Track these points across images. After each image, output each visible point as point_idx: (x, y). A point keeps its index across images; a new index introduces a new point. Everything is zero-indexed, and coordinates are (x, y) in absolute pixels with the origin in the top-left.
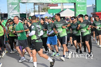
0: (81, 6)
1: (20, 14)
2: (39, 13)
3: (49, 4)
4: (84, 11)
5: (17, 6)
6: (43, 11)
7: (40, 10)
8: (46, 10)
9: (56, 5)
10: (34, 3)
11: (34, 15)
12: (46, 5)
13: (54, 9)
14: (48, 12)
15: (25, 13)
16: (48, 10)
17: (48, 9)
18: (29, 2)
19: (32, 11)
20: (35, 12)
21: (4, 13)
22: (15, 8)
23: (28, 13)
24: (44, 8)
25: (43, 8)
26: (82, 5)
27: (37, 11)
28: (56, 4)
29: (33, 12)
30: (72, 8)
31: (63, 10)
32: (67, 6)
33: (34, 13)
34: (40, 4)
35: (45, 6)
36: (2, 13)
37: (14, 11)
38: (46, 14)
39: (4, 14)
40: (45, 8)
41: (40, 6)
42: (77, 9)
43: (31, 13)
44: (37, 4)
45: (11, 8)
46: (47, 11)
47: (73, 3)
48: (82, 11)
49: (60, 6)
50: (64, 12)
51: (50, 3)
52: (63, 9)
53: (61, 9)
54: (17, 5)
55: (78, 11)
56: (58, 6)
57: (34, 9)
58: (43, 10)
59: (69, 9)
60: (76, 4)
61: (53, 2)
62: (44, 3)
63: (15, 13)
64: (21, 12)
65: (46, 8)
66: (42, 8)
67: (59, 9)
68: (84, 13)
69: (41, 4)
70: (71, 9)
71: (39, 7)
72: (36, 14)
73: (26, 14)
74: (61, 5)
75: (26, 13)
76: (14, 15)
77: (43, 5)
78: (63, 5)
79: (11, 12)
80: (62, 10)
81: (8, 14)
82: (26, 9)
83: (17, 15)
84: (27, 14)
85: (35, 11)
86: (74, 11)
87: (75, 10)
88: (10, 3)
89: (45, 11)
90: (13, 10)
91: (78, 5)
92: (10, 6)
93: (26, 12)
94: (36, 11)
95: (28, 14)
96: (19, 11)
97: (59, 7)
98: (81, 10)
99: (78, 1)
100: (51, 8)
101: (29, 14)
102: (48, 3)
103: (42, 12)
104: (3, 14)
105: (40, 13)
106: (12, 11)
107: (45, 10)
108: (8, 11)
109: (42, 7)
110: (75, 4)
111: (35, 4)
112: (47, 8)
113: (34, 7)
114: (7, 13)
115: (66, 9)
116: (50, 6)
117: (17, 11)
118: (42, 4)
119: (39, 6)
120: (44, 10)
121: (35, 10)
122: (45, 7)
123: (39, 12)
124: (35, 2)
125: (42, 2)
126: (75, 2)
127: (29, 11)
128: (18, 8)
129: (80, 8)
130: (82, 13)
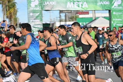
0: (117, 14)
2: (65, 22)
4: (121, 20)
5: (39, 14)
7: (67, 19)
9: (87, 13)
12: (75, 13)
13: (84, 18)
15: (49, 23)
16: (77, 19)
17: (77, 17)
18: (54, 9)
19: (58, 21)
20: (61, 21)
22: (37, 17)
24: (72, 17)
26: (119, 13)
27: (63, 21)
30: (107, 17)
31: (95, 19)
32: (100, 14)
33: (59, 23)
34: (66, 11)
35: (73, 14)
36: (21, 23)
37: (36, 21)
40: (73, 17)
41: (67, 14)
42: (112, 17)
43: (55, 23)
44: (64, 12)
45: (32, 16)
48: (119, 20)
49: (92, 14)
51: (79, 11)
52: (95, 17)
54: (40, 13)
55: (114, 19)
56: (89, 14)
57: (60, 17)
58: (71, 18)
59: (102, 17)
60: (111, 12)
61: (83, 9)
62: (71, 11)
63: (37, 23)
64: (45, 22)
65: (74, 17)
67: (91, 18)
68: (122, 23)
70: (105, 17)
71: (66, 16)
72: (62, 23)
76: (35, 25)
77: (71, 12)
78: (95, 13)
79: (32, 22)
83: (40, 25)
86: (109, 20)
87: (110, 19)
88: (31, 11)
90: (35, 19)
91: (114, 13)
92: (31, 14)
95: (53, 24)
96: (41, 20)
98: (118, 19)
99: (113, 8)
102: (77, 11)
103: (70, 21)
105: (67, 22)
106: (33, 21)
107: (73, 19)
108: (29, 21)
109: (70, 15)
110: (110, 11)
111: (61, 12)
112: (76, 16)
113: (60, 15)
115: (98, 18)
116: (80, 14)
117: (39, 20)
122: (73, 15)
124: (61, 10)
125: (69, 10)
126: (109, 9)
127: (54, 21)
128: (41, 17)
129: (116, 17)
130: (119, 23)
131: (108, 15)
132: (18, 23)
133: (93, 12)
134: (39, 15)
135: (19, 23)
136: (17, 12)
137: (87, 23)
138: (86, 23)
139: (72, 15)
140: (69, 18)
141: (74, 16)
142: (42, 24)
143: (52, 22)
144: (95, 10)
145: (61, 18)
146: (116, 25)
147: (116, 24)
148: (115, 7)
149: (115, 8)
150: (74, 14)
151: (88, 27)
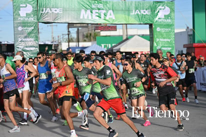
0: (163, 30)
1: (40, 45)
3: (98, 26)
4: (169, 40)
5: (33, 28)
6: (85, 39)
7: (81, 37)
8: (92, 38)
9: (113, 28)
10: (68, 23)
11: (68, 47)
12: (93, 28)
13: (109, 36)
14: (96, 42)
15: (49, 43)
16: (97, 37)
17: (97, 35)
18: (59, 21)
19: (65, 40)
20: (69, 41)
21: (6, 43)
22: (30, 33)
23: (55, 43)
24: (89, 35)
25: (87, 34)
26: (166, 29)
27: (74, 40)
28: (113, 26)
29: (65, 42)
30: (146, 35)
31: (127, 39)
32: (136, 30)
33: (68, 43)
34: (79, 25)
35: (90, 29)
36: (3, 43)
37: (28, 39)
38: (92, 45)
39: (7, 45)
40: (91, 34)
41: (80, 28)
42: (155, 36)
43: (61, 45)
44: (75, 25)
45: (22, 32)
46: (95, 40)
47: (148, 25)
48: (166, 40)
49: (121, 30)
50: (129, 42)
51: (101, 24)
52: (127, 35)
53: (122, 36)
54: (34, 27)
55: (158, 40)
56: (117, 30)
57: (68, 35)
58: (87, 37)
59: (139, 35)
60: (154, 27)
61: (107, 22)
62: (88, 24)
63: (30, 44)
64: (43, 42)
65: (93, 34)
66: (85, 33)
67: (120, 36)
68: (170, 46)
69: (82, 25)
70: (143, 36)
71: (78, 32)
72: (73, 44)
73: (51, 46)
74: (123, 29)
75: (52, 44)
76: (27, 47)
77: (87, 27)
78: (127, 29)
79: (21, 41)
80: (125, 38)
81: (15, 45)
82: (52, 36)
83: (34, 47)
84: (54, 46)
86: (149, 40)
87: (151, 38)
88: (20, 23)
89: (90, 41)
90: (26, 37)
91: (158, 29)
92: (20, 29)
93: (52, 42)
94: (72, 39)
96: (37, 39)
97: (119, 32)
98: (164, 38)
99: (157, 21)
100: (103, 33)
101: (58, 45)
102: (97, 24)
103: (85, 41)
104: (5, 44)
105: (80, 43)
106: (23, 40)
107: (90, 38)
108: (16, 39)
109: (85, 31)
110: (151, 25)
111: (70, 25)
112: (95, 33)
113: (69, 31)
114: (13, 43)
115: (132, 36)
116: (101, 31)
117: (33, 39)
118: (84, 25)
119: (78, 29)
120: (88, 38)
121: (70, 38)
122: (90, 32)
123: (78, 42)
124: (70, 22)
125: (84, 22)
126: (151, 23)
127: (58, 40)
128: (36, 32)
129: (162, 35)
130: (166, 45)
131: (147, 32)
133: (123, 26)
134: (33, 30)
137: (113, 45)
138: (111, 45)
139: (88, 31)
140: (84, 35)
141: (93, 32)
142: (38, 45)
143: (56, 42)
144: (126, 24)
145: (71, 36)
147: (162, 47)
148: (159, 18)
149: (160, 20)
150: (92, 30)
151: (114, 51)
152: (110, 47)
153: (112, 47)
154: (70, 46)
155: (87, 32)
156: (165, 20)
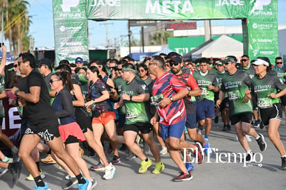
0: (262, 27)
1: (90, 51)
2: (142, 48)
3: (170, 22)
4: (270, 41)
5: (80, 28)
6: (153, 41)
7: (146, 39)
8: (162, 40)
9: (192, 25)
10: (129, 20)
11: (128, 53)
12: (164, 26)
13: (186, 37)
14: (168, 45)
15: (103, 48)
16: (168, 39)
17: (169, 36)
18: (116, 18)
19: (124, 44)
20: (131, 45)
21: (43, 49)
22: (76, 35)
23: (111, 48)
24: (158, 35)
25: (155, 35)
26: (266, 26)
27: (137, 43)
28: (191, 23)
29: (125, 46)
30: (237, 34)
31: (211, 40)
32: (223, 27)
33: (128, 48)
34: (144, 22)
35: (160, 28)
36: (39, 49)
37: (73, 43)
38: (162, 50)
39: (45, 51)
40: (160, 35)
41: (145, 27)
42: (251, 35)
43: (119, 50)
44: (138, 22)
45: (65, 34)
46: (167, 43)
47: (240, 20)
48: (265, 41)
49: (203, 29)
50: (213, 44)
51: (174, 20)
52: (211, 35)
53: (204, 36)
54: (82, 26)
55: (254, 40)
56: (198, 28)
57: (129, 36)
58: (155, 38)
59: (228, 35)
60: (248, 22)
61: (183, 18)
62: (156, 20)
63: (77, 50)
64: (94, 47)
65: (163, 35)
66: (152, 34)
67: (201, 36)
68: (272, 48)
69: (148, 22)
70: (233, 36)
71: (142, 33)
72: (135, 50)
73: (105, 52)
74: (205, 26)
75: (106, 49)
76: (72, 54)
77: (155, 25)
78: (210, 26)
79: (65, 46)
80: (208, 39)
81: (56, 52)
82: (107, 38)
83: (82, 53)
84: (110, 53)
85: (132, 42)
86: (242, 42)
87: (245, 39)
88: (62, 21)
89: (159, 44)
90: (70, 40)
91: (255, 26)
92: (62, 29)
93: (107, 47)
94: (134, 42)
96: (86, 42)
97: (200, 31)
98: (263, 38)
99: (252, 14)
100: (177, 33)
101: (115, 50)
102: (169, 20)
103: (152, 44)
104: (42, 51)
105: (145, 47)
106: (67, 44)
107: (160, 40)
108: (57, 44)
109: (151, 31)
110: (244, 21)
111: (132, 22)
112: (165, 34)
113: (130, 31)
114: (53, 49)
115: (218, 36)
116: (175, 29)
117: (80, 43)
118: (151, 22)
119: (143, 28)
120: (157, 39)
121: (131, 40)
122: (159, 32)
123: (143, 45)
124: (131, 18)
125: (150, 18)
126: (244, 17)
127: (115, 44)
128: (85, 33)
129: (260, 34)
130: (266, 48)
131: (239, 30)
132: (31, 50)
133: (205, 24)
134: (80, 30)
135: (34, 49)
136: (30, 23)
137: (192, 49)
138: (189, 49)
139: (157, 30)
140: (150, 36)
141: (163, 32)
142: (88, 51)
143: (112, 46)
144: (210, 20)
145: (133, 38)
146: (259, 53)
147: (260, 50)
148: (256, 11)
149: (257, 13)
150: (162, 29)
152: (187, 52)
153: (191, 52)
154: (132, 52)
155: (154, 32)
156: (265, 13)
